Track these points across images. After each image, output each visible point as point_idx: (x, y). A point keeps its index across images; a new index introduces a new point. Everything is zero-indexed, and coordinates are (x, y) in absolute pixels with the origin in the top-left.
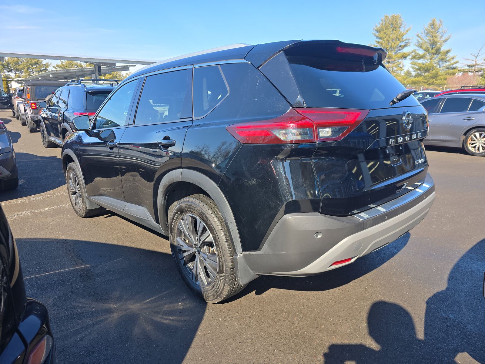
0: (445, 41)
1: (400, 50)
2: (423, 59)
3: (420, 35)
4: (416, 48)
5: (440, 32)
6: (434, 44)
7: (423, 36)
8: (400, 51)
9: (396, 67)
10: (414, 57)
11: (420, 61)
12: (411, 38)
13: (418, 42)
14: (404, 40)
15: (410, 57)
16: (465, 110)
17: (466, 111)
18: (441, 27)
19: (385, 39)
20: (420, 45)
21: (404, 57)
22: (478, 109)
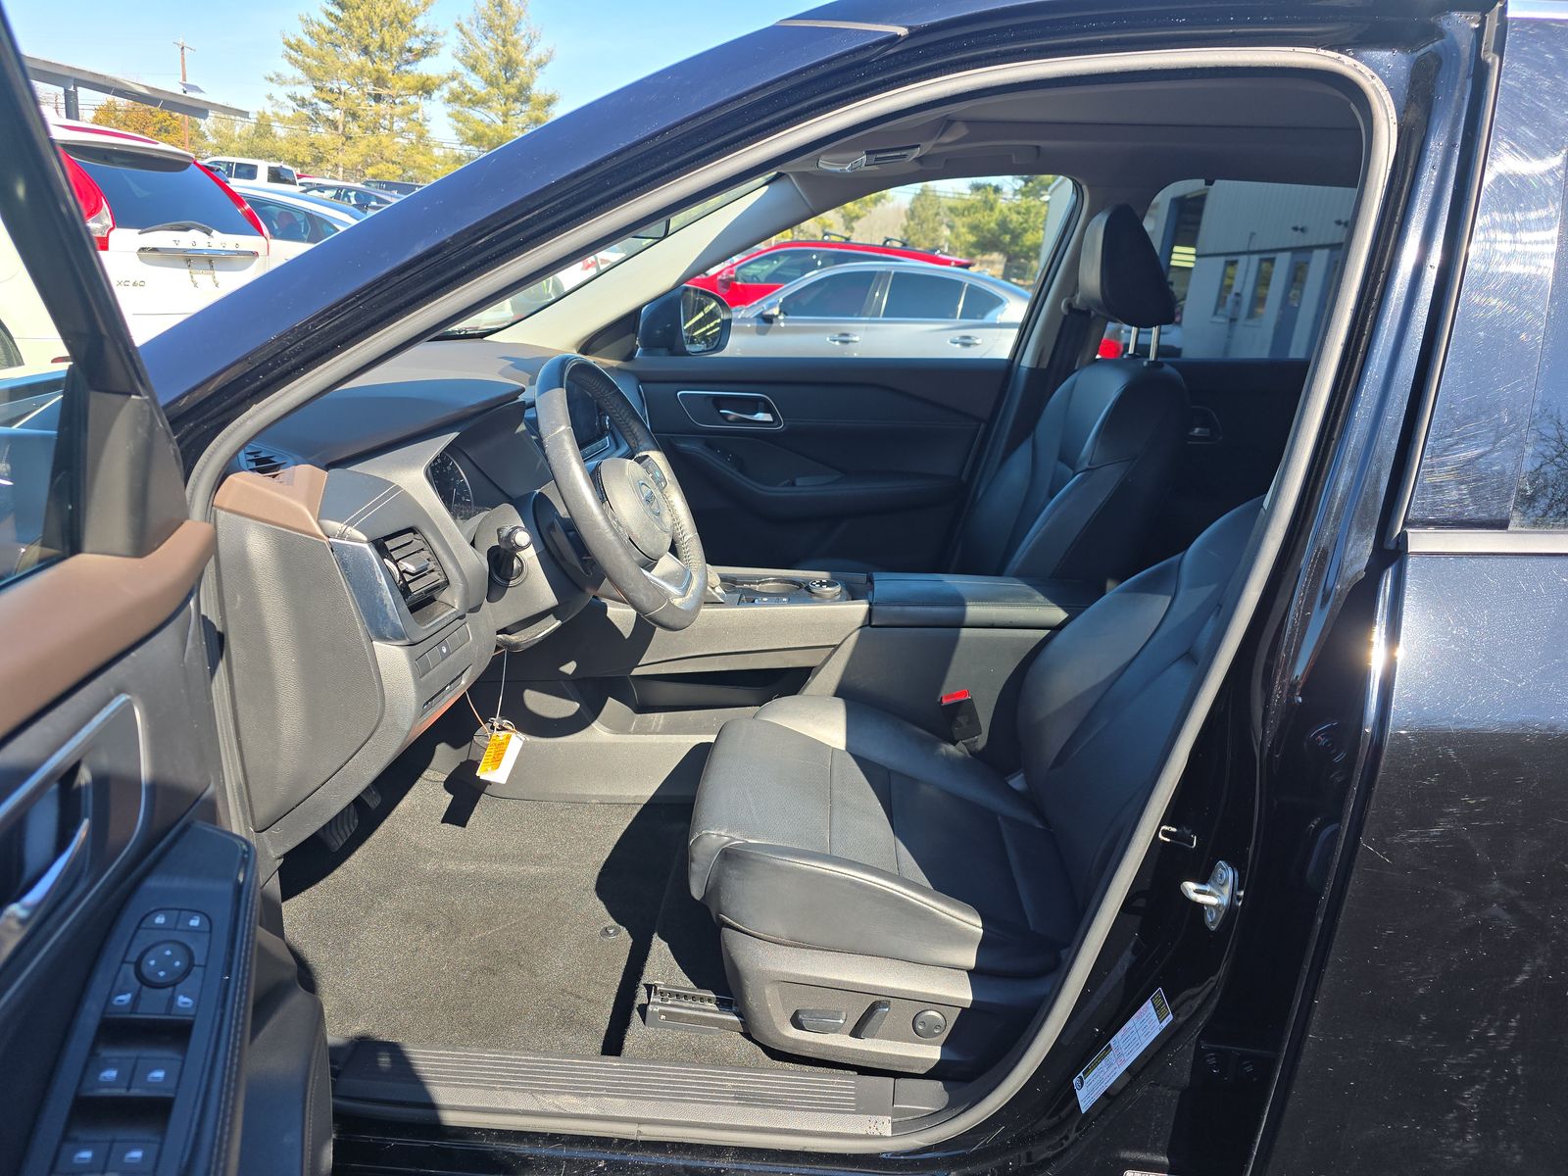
0: (540, 64)
1: (408, 62)
2: (482, 110)
3: (466, 27)
4: (461, 69)
5: (522, 33)
6: (509, 66)
7: (477, 35)
8: (408, 68)
9: (402, 117)
10: (455, 98)
11: (477, 114)
12: (440, 30)
13: (465, 49)
14: (417, 30)
15: (445, 92)
16: (950, 315)
17: (952, 318)
18: (524, 17)
19: (360, 13)
20: (472, 61)
21: (426, 89)
22: (983, 315)
